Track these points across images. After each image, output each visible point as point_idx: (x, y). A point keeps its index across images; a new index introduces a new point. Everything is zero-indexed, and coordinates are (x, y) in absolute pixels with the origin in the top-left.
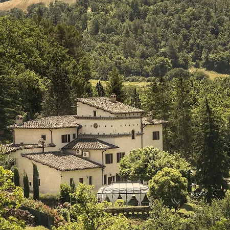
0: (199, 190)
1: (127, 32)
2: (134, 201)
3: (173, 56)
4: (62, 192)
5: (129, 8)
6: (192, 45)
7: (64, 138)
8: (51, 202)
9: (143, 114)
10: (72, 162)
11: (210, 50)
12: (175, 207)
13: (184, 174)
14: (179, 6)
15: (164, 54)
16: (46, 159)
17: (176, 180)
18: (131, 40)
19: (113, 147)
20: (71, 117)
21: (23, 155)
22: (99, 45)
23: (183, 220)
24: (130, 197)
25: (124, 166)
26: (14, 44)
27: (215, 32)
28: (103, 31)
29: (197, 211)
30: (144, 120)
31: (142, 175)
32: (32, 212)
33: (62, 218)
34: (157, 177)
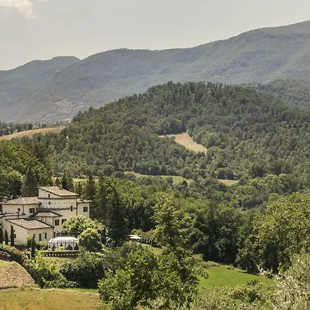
0: (110, 242)
1: (89, 150)
2: (70, 248)
3: (116, 164)
4: (28, 241)
5: (90, 136)
6: (127, 158)
7: (31, 210)
8: (21, 248)
9: (78, 197)
10: (35, 224)
11: (137, 161)
12: (94, 251)
13: (99, 232)
14: (119, 135)
15: (110, 163)
16: (19, 222)
17: (94, 235)
18: (91, 155)
19: (60, 216)
20: (36, 198)
21: (6, 220)
22: (72, 157)
23: (97, 259)
24: (67, 245)
25: (65, 227)
26: (7, 155)
27: (140, 151)
28: (75, 149)
29: (106, 253)
30: (78, 200)
31: (75, 232)
32: (9, 253)
33: (27, 257)
34: (83, 234)
